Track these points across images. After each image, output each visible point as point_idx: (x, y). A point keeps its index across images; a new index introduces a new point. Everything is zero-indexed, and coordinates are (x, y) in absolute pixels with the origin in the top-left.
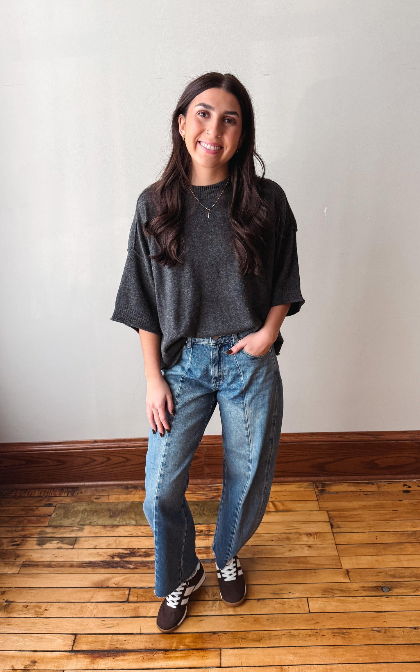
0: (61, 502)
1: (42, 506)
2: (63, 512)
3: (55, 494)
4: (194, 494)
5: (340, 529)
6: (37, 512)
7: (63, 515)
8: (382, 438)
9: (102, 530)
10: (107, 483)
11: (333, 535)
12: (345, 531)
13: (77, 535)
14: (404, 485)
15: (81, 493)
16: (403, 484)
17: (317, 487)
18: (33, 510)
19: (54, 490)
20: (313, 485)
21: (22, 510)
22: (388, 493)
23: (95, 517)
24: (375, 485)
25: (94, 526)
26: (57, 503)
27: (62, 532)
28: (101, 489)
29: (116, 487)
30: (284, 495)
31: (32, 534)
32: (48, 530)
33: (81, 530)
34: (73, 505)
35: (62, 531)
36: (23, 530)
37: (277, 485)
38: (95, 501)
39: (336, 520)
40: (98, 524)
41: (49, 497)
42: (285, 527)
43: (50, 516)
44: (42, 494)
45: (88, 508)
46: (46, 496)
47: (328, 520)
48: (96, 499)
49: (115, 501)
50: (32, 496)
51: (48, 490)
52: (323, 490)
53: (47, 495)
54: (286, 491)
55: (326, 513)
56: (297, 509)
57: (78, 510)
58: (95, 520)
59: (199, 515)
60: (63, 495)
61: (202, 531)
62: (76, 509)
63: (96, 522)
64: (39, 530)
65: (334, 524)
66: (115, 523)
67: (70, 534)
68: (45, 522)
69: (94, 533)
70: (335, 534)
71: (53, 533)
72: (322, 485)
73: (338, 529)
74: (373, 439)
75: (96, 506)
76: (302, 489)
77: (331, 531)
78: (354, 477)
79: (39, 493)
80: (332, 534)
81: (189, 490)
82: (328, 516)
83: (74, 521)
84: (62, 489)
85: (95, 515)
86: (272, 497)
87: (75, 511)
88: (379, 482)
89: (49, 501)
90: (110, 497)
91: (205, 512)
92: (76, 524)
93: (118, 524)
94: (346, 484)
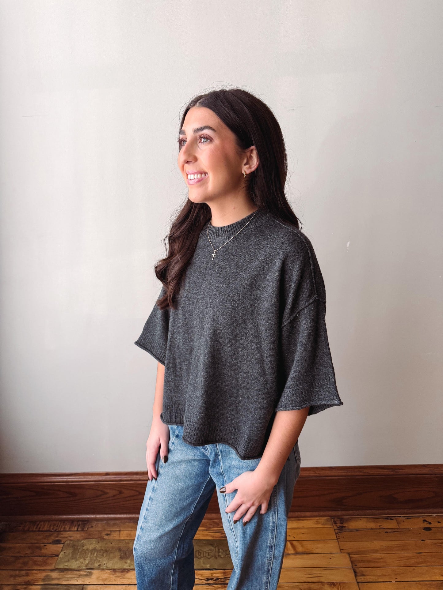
0: (70, 538)
1: (50, 543)
2: (71, 552)
3: (64, 528)
4: (208, 531)
5: (365, 577)
6: (44, 551)
7: (71, 555)
8: (401, 472)
9: (111, 576)
10: (119, 516)
11: (358, 585)
12: (371, 580)
13: (84, 582)
14: (424, 521)
15: (92, 527)
16: (422, 519)
17: (335, 523)
18: (40, 548)
19: (64, 522)
20: (331, 520)
21: (29, 548)
22: (409, 530)
23: (105, 559)
24: (395, 521)
25: (103, 570)
26: (66, 539)
27: (68, 578)
28: (112, 522)
29: (127, 521)
30: (302, 533)
31: (36, 580)
32: (54, 575)
33: (89, 575)
34: (83, 542)
35: (69, 576)
36: (27, 575)
37: (294, 520)
38: (105, 537)
39: (359, 565)
40: (107, 567)
41: (59, 531)
42: (305, 575)
43: (58, 556)
44: (52, 528)
45: (98, 546)
46: (55, 531)
47: (350, 565)
48: (107, 535)
49: (126, 538)
50: (41, 530)
51: (58, 522)
52: (342, 527)
53: (56, 529)
54: (303, 528)
55: (347, 556)
56: (317, 551)
57: (87, 549)
58: (105, 563)
59: (214, 557)
60: (73, 530)
61: (217, 579)
62: (85, 548)
63: (105, 565)
64: (45, 574)
65: (357, 570)
66: (126, 566)
67: (77, 581)
68: (52, 564)
69: (103, 579)
70: (360, 584)
71: (59, 579)
72: (341, 520)
73: (362, 577)
74: (392, 473)
75: (106, 544)
76: (320, 526)
77: (355, 581)
78: (372, 511)
79: (49, 526)
80: (356, 584)
81: (203, 526)
82: (351, 560)
83: (82, 562)
84: (72, 521)
85: (105, 556)
86: (289, 536)
87: (84, 549)
88: (398, 517)
89: (57, 537)
90: (122, 532)
91: (220, 554)
92: (84, 568)
93: (129, 567)
94: (365, 520)
